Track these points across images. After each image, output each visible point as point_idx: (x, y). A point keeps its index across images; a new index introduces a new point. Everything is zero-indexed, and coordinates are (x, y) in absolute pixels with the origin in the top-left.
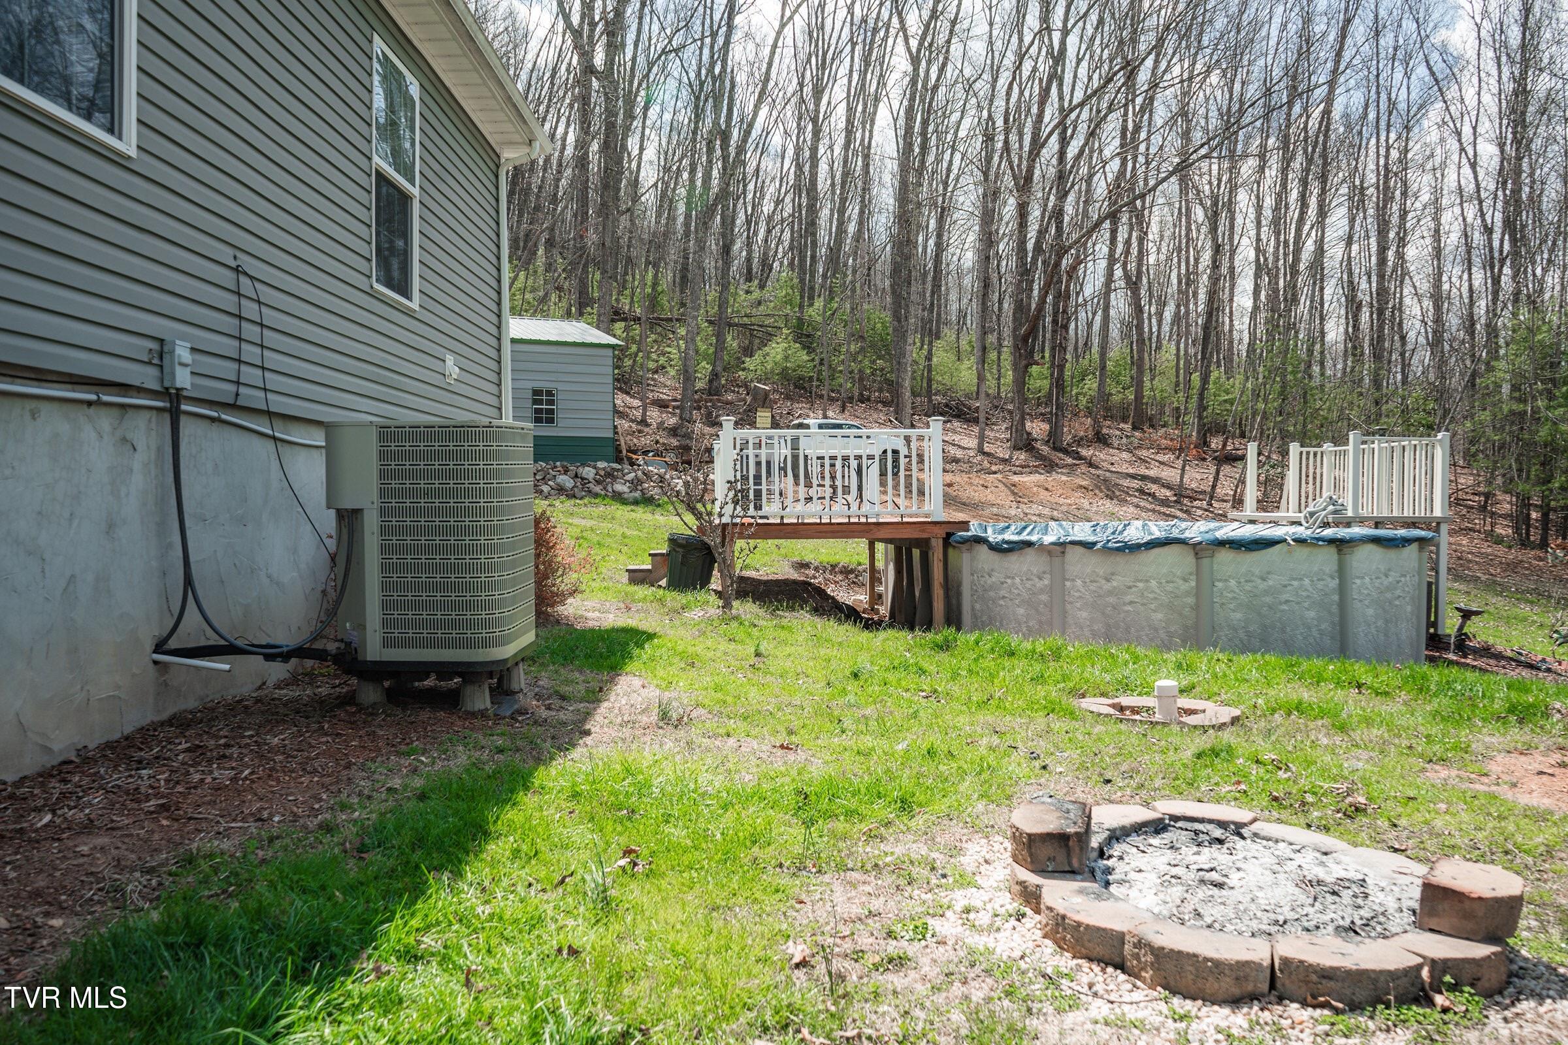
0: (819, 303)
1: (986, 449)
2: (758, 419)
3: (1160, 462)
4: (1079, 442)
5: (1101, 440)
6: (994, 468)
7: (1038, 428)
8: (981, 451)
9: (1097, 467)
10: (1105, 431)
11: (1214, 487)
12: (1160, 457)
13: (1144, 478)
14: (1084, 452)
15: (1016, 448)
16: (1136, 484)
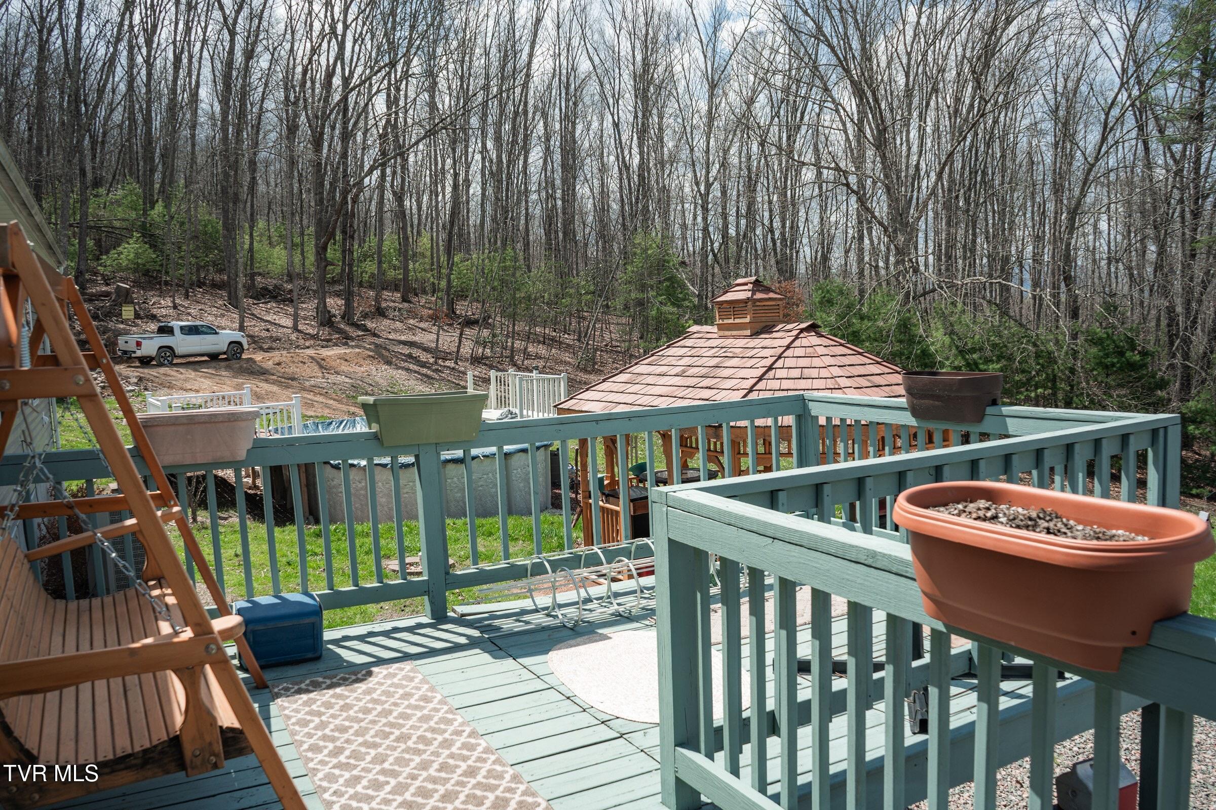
0: (159, 207)
1: (300, 327)
2: (124, 313)
3: (422, 329)
4: (365, 316)
5: (381, 313)
6: (307, 344)
7: (335, 304)
8: (295, 328)
9: (379, 337)
10: (384, 305)
11: (459, 347)
12: (422, 325)
13: (412, 344)
14: (370, 324)
15: (322, 324)
16: (406, 350)
